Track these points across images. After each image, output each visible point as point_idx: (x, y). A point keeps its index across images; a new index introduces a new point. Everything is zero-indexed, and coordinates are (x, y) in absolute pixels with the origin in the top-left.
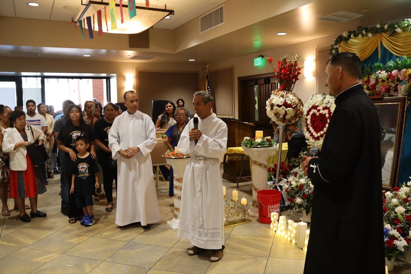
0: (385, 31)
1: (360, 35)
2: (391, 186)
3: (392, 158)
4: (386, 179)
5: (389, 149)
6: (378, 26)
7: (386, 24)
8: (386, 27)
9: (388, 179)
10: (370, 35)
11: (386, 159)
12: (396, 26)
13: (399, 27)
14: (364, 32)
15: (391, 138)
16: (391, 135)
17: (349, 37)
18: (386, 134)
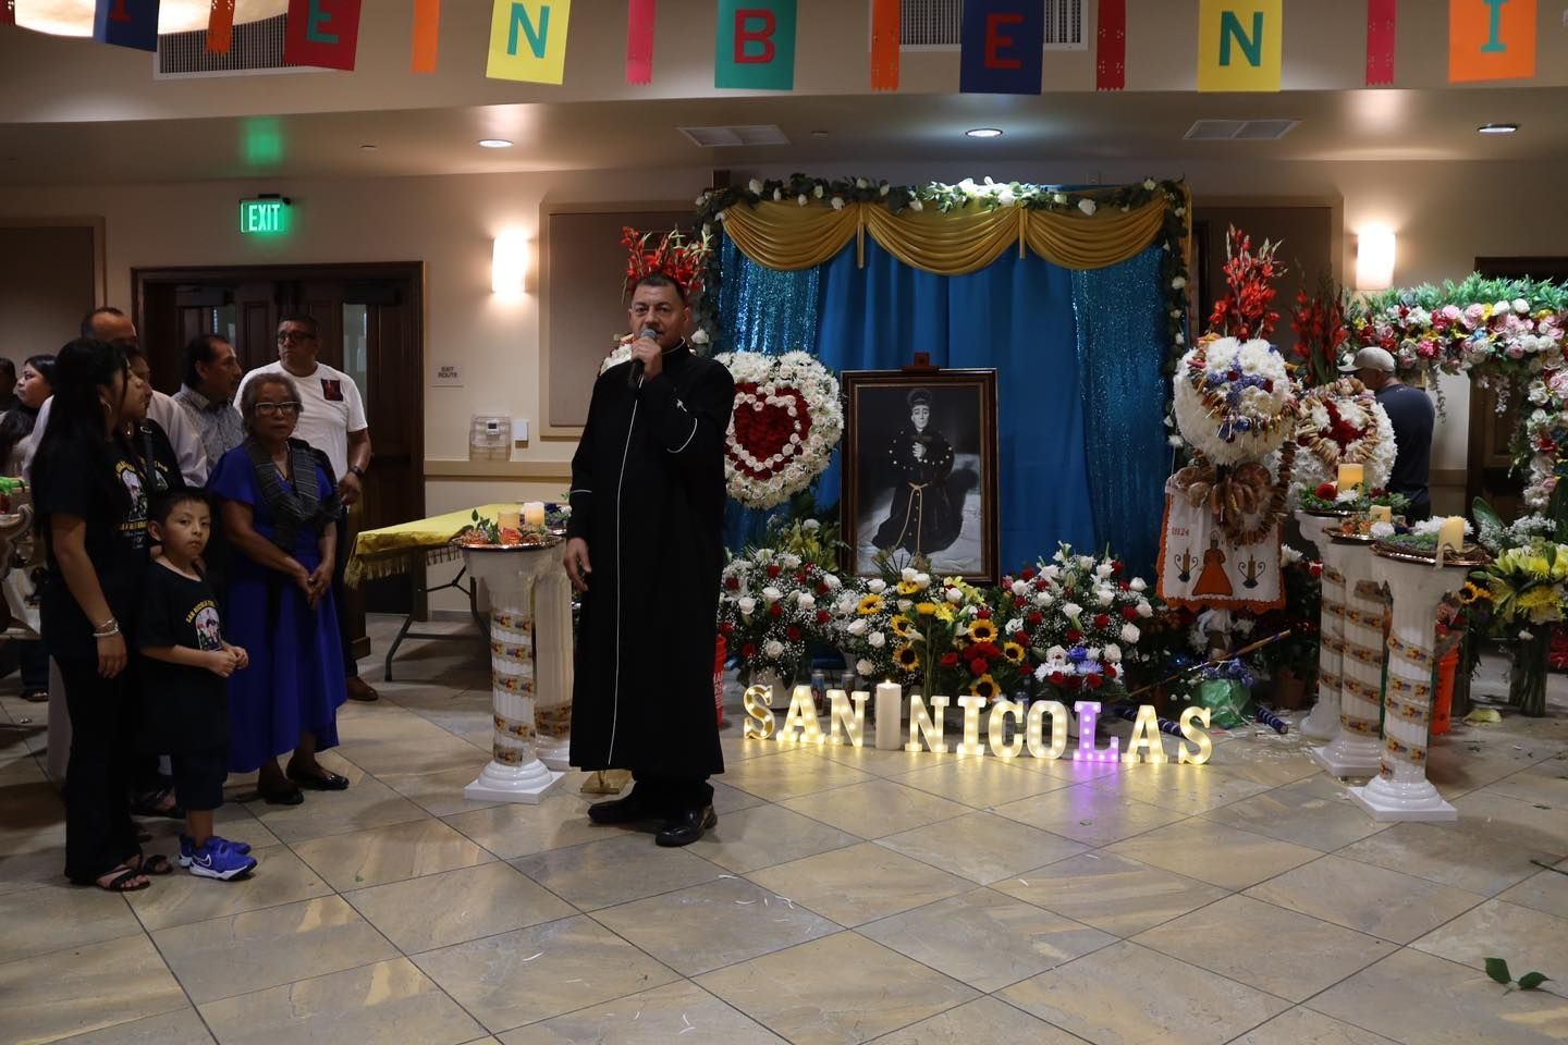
0: (879, 200)
1: (802, 199)
2: (986, 574)
3: (979, 511)
4: (971, 560)
5: (970, 491)
6: (861, 184)
7: (883, 183)
8: (884, 190)
9: (975, 560)
10: (837, 203)
11: (965, 514)
12: (913, 194)
13: (920, 197)
14: (819, 191)
15: (968, 464)
16: (969, 458)
17: (767, 195)
18: (956, 456)
